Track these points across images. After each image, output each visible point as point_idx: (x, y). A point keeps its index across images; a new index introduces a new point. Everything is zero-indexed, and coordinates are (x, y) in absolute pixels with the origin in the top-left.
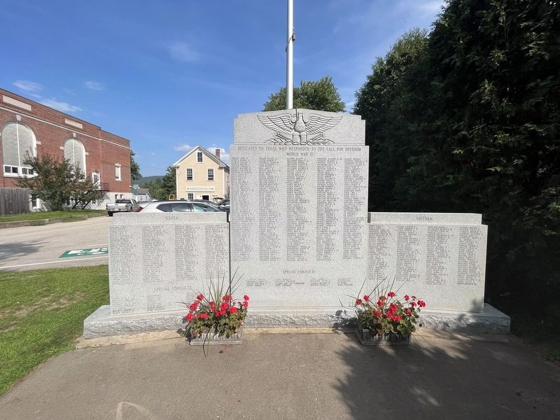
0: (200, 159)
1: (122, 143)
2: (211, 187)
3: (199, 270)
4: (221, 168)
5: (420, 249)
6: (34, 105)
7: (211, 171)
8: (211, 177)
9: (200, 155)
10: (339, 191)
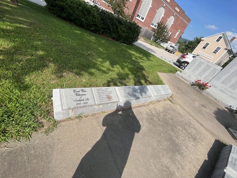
0: (218, 40)
1: (187, 21)
4: (226, 49)
7: (219, 48)
8: (215, 52)
9: (220, 38)
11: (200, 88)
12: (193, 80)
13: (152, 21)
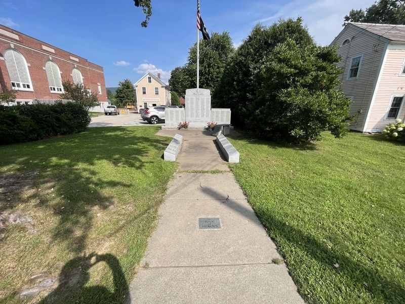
0: (150, 81)
1: (99, 70)
2: (158, 99)
3: (180, 119)
4: (163, 87)
5: (220, 115)
6: (55, 49)
7: (157, 88)
8: (157, 93)
9: (149, 78)
10: (205, 104)
11: (184, 127)
12: (176, 125)
13: (48, 85)
